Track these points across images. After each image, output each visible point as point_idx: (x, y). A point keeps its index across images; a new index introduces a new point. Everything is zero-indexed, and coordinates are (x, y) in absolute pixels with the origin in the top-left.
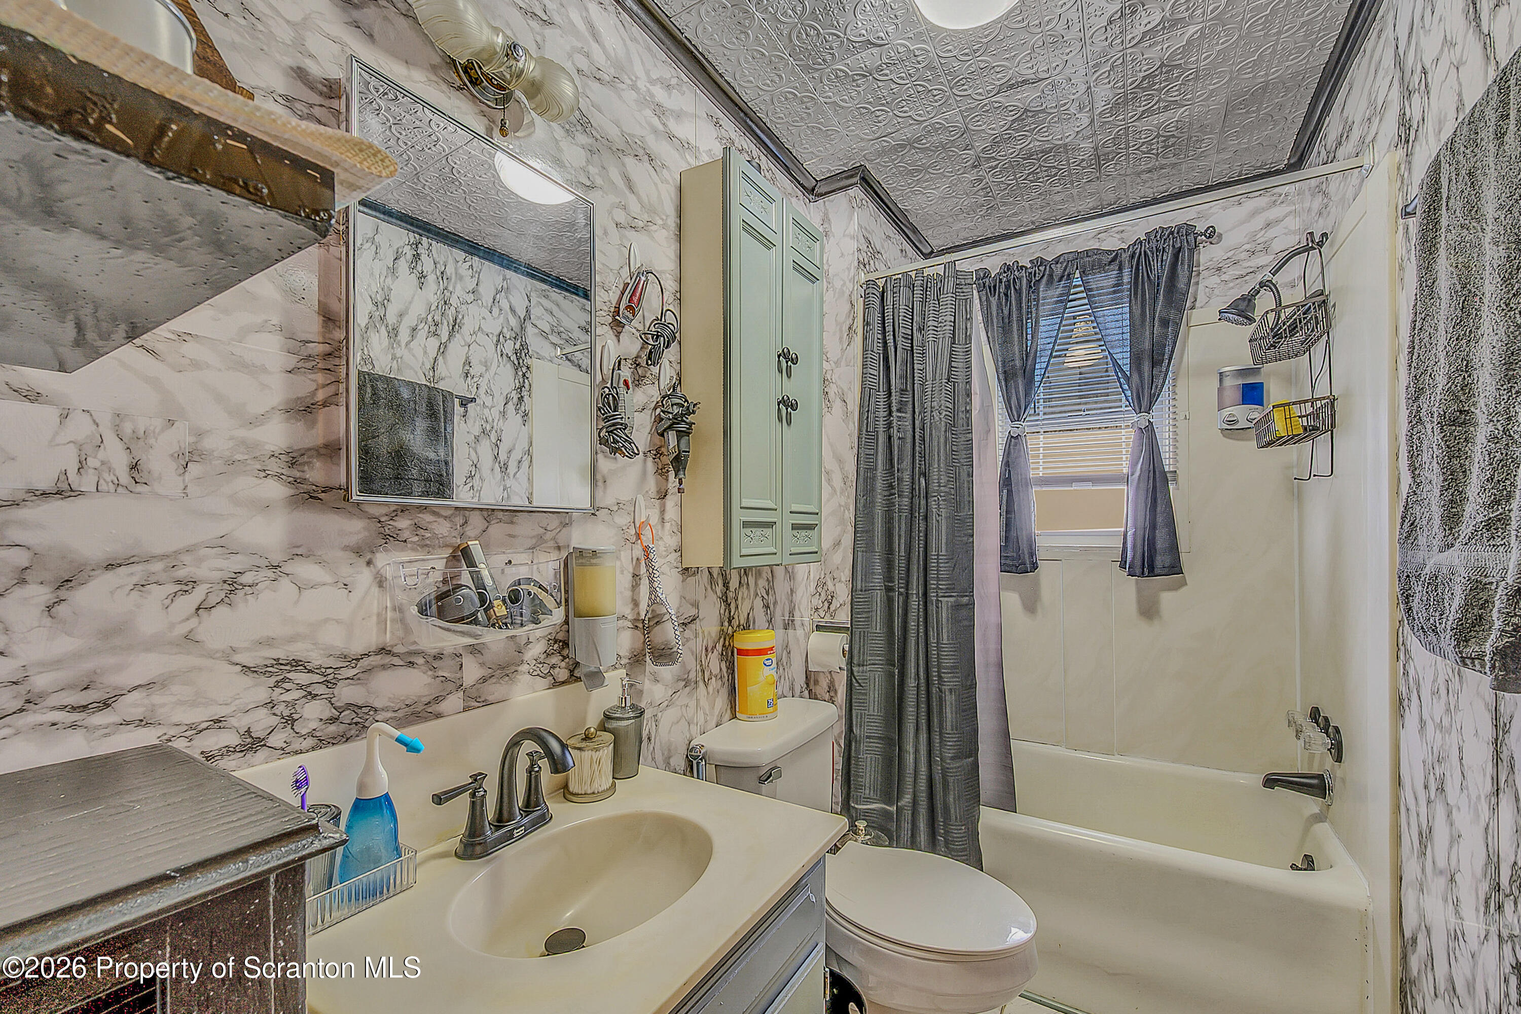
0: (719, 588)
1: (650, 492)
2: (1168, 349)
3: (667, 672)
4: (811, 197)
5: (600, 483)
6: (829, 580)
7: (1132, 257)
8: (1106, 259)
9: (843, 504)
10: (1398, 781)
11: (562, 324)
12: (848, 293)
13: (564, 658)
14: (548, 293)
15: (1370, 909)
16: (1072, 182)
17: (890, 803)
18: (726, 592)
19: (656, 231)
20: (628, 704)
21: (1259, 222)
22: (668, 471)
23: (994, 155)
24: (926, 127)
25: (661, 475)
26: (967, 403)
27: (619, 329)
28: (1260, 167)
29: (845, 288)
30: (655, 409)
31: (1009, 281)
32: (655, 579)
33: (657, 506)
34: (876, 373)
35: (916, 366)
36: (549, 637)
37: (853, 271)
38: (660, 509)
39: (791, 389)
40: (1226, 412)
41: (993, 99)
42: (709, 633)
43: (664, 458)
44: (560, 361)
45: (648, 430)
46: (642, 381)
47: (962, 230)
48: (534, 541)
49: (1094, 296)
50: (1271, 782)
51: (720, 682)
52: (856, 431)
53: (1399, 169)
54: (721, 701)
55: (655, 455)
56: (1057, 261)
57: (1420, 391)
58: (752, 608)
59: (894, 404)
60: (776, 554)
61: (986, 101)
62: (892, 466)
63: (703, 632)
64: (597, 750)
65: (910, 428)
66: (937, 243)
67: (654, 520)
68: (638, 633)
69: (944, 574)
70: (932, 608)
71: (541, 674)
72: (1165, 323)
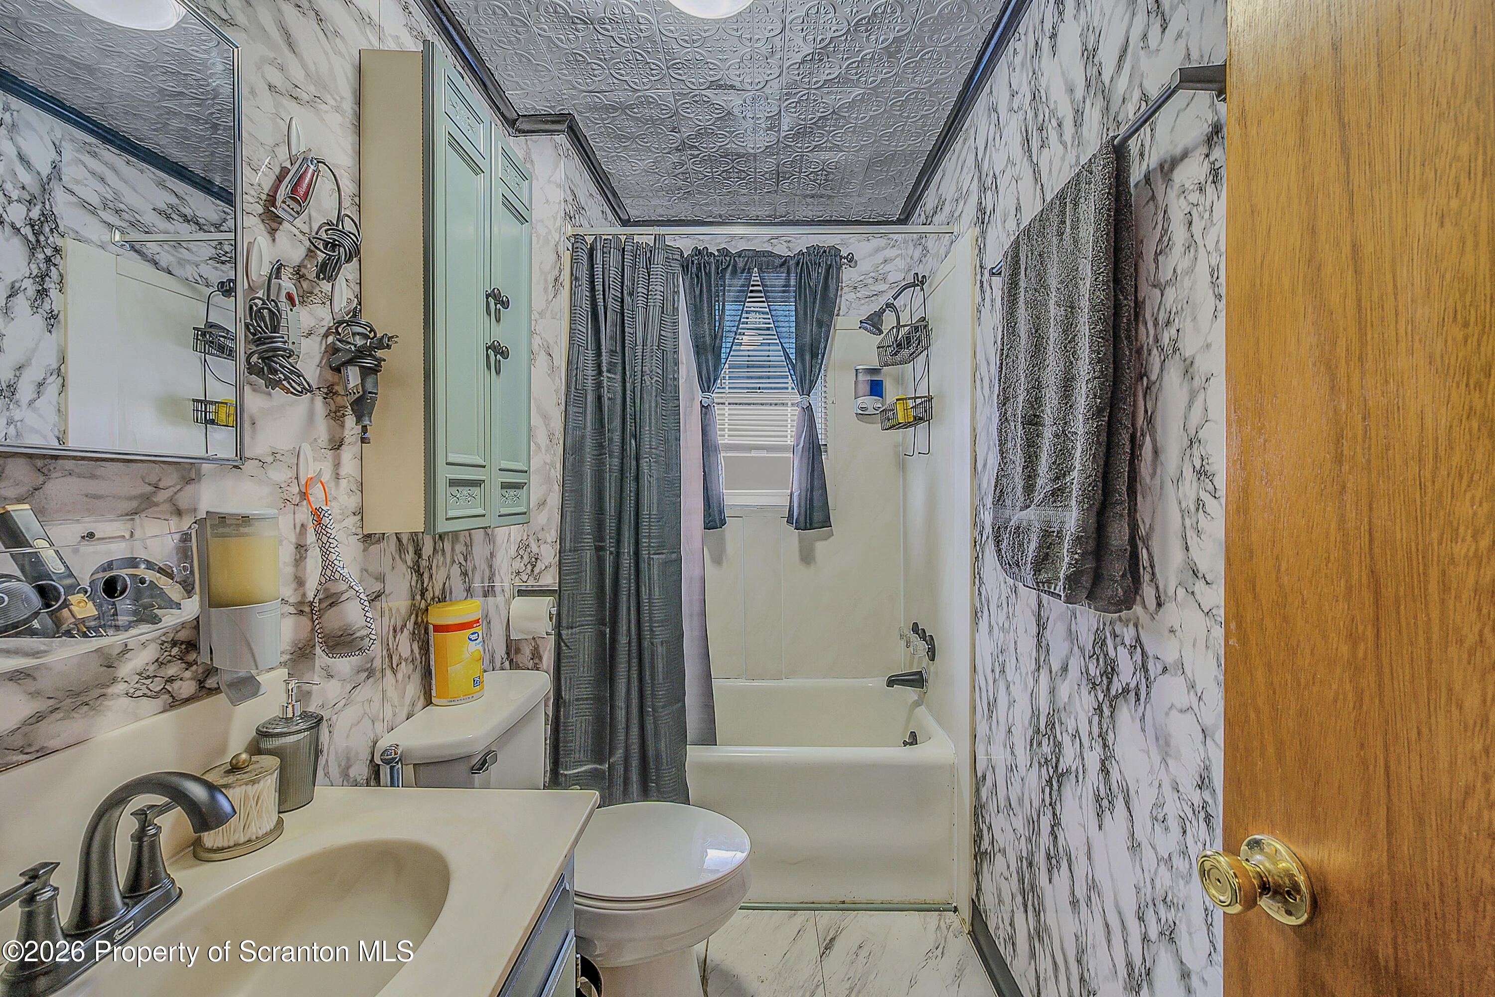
0: (410, 557)
1: (320, 441)
2: (822, 345)
3: (344, 665)
4: (510, 130)
5: (247, 425)
6: (532, 541)
7: (798, 264)
8: (778, 262)
9: (549, 461)
10: (974, 669)
11: (123, 200)
12: (553, 243)
13: (189, 665)
14: (97, 150)
15: (956, 762)
16: (756, 190)
17: (601, 762)
18: (417, 561)
19: (327, 112)
20: (298, 713)
21: (879, 258)
22: (344, 415)
23: (697, 144)
24: (640, 96)
25: (335, 419)
26: (674, 371)
27: (274, 225)
28: (882, 216)
29: (550, 237)
30: (326, 336)
31: (700, 264)
32: (333, 550)
33: (330, 459)
34: (584, 330)
35: (627, 329)
36: (163, 638)
37: (559, 222)
38: (334, 462)
39: (500, 334)
40: (860, 400)
41: (703, 92)
42: (398, 609)
43: (339, 399)
44: (120, 251)
45: (317, 360)
46: (308, 297)
47: (659, 206)
48: (135, 504)
49: (768, 291)
50: (891, 682)
51: (411, 667)
52: (563, 388)
53: (977, 240)
54: (413, 688)
55: (327, 394)
56: (739, 254)
57: (1006, 399)
58: (448, 577)
59: (604, 364)
60: (484, 516)
61: (697, 92)
62: (603, 426)
63: (390, 610)
64: (254, 782)
65: (619, 389)
66: (634, 213)
67: (327, 476)
68: (305, 621)
69: (655, 531)
70: (644, 566)
71: (149, 693)
72: (820, 324)
